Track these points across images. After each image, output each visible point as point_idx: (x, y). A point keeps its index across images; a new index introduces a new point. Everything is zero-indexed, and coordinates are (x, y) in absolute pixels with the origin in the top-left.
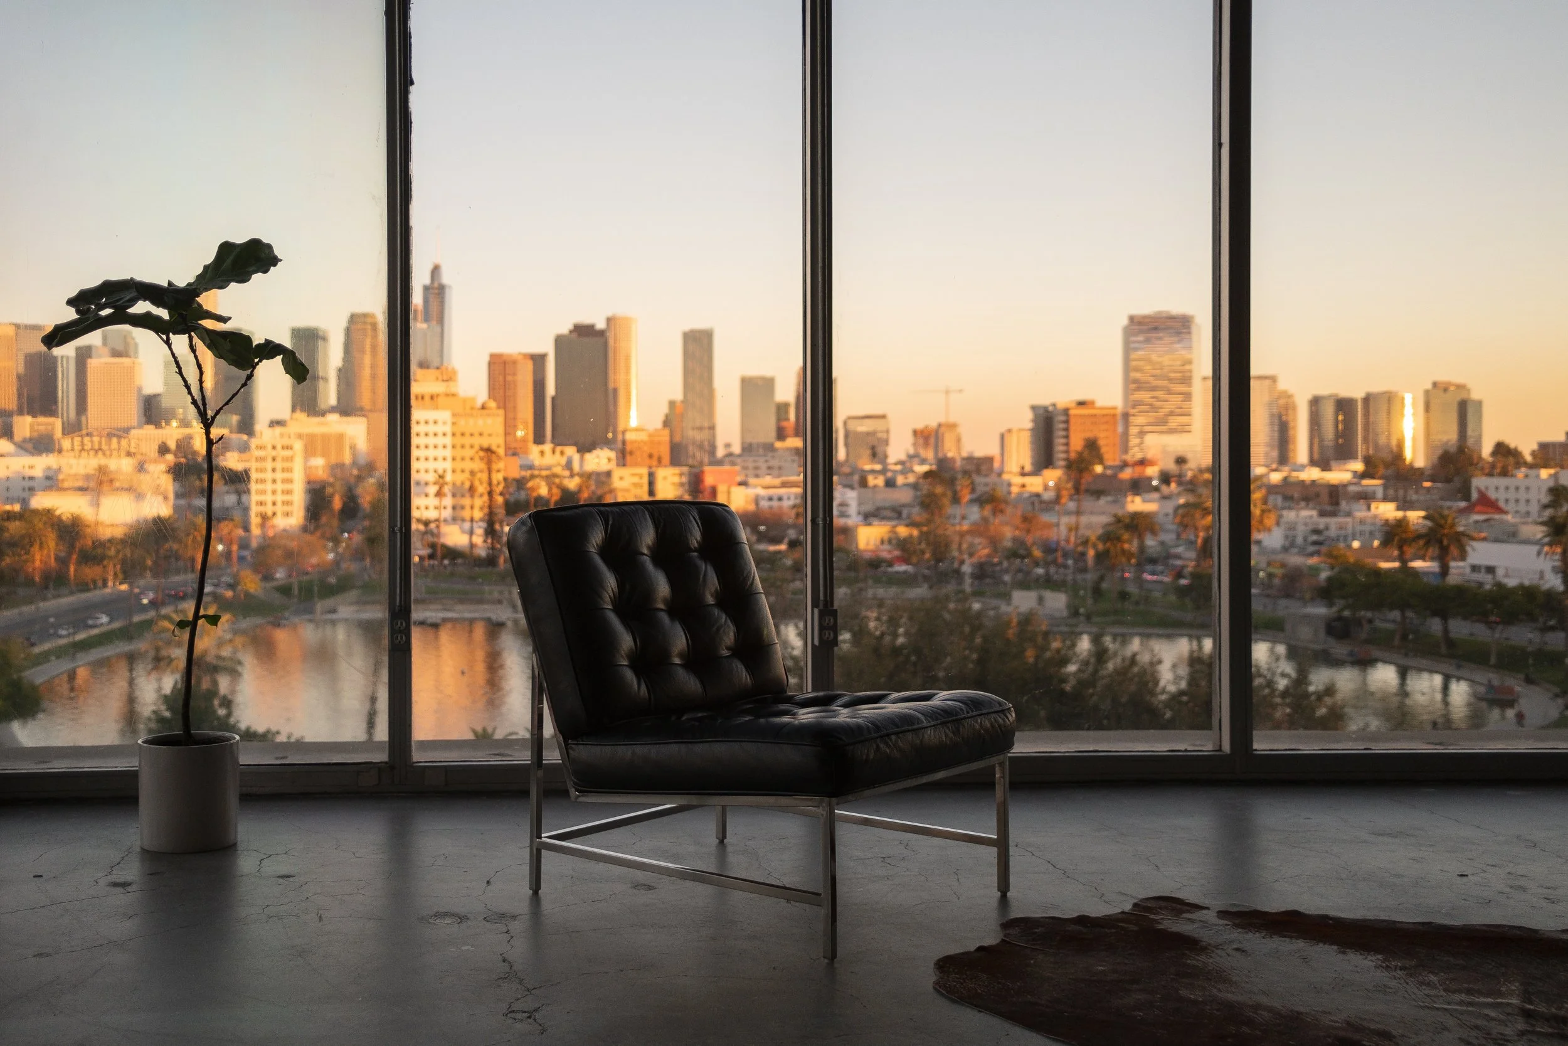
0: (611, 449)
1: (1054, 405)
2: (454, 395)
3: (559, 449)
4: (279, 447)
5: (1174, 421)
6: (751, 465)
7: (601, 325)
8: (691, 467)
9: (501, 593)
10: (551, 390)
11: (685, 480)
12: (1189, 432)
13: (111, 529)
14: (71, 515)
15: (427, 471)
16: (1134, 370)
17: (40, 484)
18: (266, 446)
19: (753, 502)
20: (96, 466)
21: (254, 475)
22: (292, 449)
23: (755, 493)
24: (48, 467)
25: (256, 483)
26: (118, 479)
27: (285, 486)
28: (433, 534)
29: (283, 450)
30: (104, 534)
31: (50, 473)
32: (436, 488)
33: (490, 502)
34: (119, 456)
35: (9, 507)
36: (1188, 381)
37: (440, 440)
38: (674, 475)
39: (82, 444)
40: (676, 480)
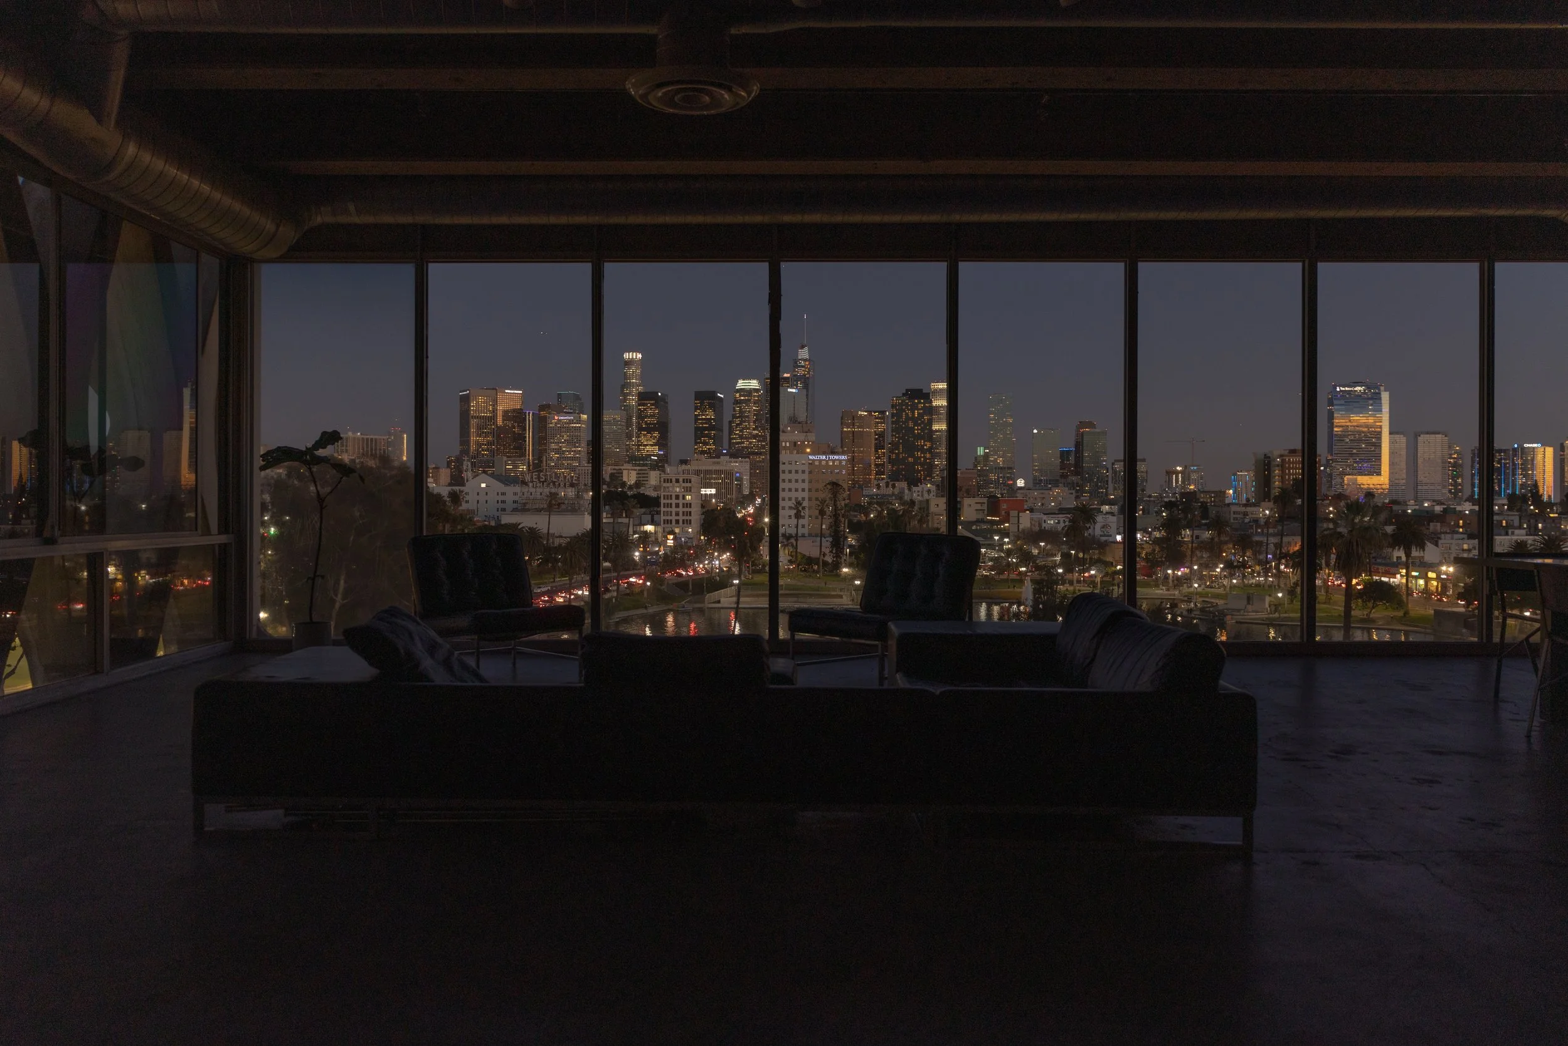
0: (932, 484)
1: (1270, 452)
4: (681, 480)
5: (1366, 465)
6: (1038, 496)
9: (842, 590)
11: (985, 507)
12: (1379, 474)
13: (558, 539)
14: (530, 528)
15: (790, 499)
16: (1337, 426)
17: (509, 506)
18: (671, 480)
19: (1037, 524)
20: (548, 493)
21: (663, 501)
22: (690, 482)
23: (1039, 518)
24: (515, 494)
25: (664, 507)
26: (564, 503)
27: (685, 510)
28: (792, 545)
29: (684, 482)
30: (553, 543)
31: (516, 498)
32: (795, 511)
33: (835, 522)
34: (565, 486)
35: (486, 523)
36: (1378, 435)
37: (800, 476)
38: (976, 503)
39: (539, 478)
40: (979, 507)
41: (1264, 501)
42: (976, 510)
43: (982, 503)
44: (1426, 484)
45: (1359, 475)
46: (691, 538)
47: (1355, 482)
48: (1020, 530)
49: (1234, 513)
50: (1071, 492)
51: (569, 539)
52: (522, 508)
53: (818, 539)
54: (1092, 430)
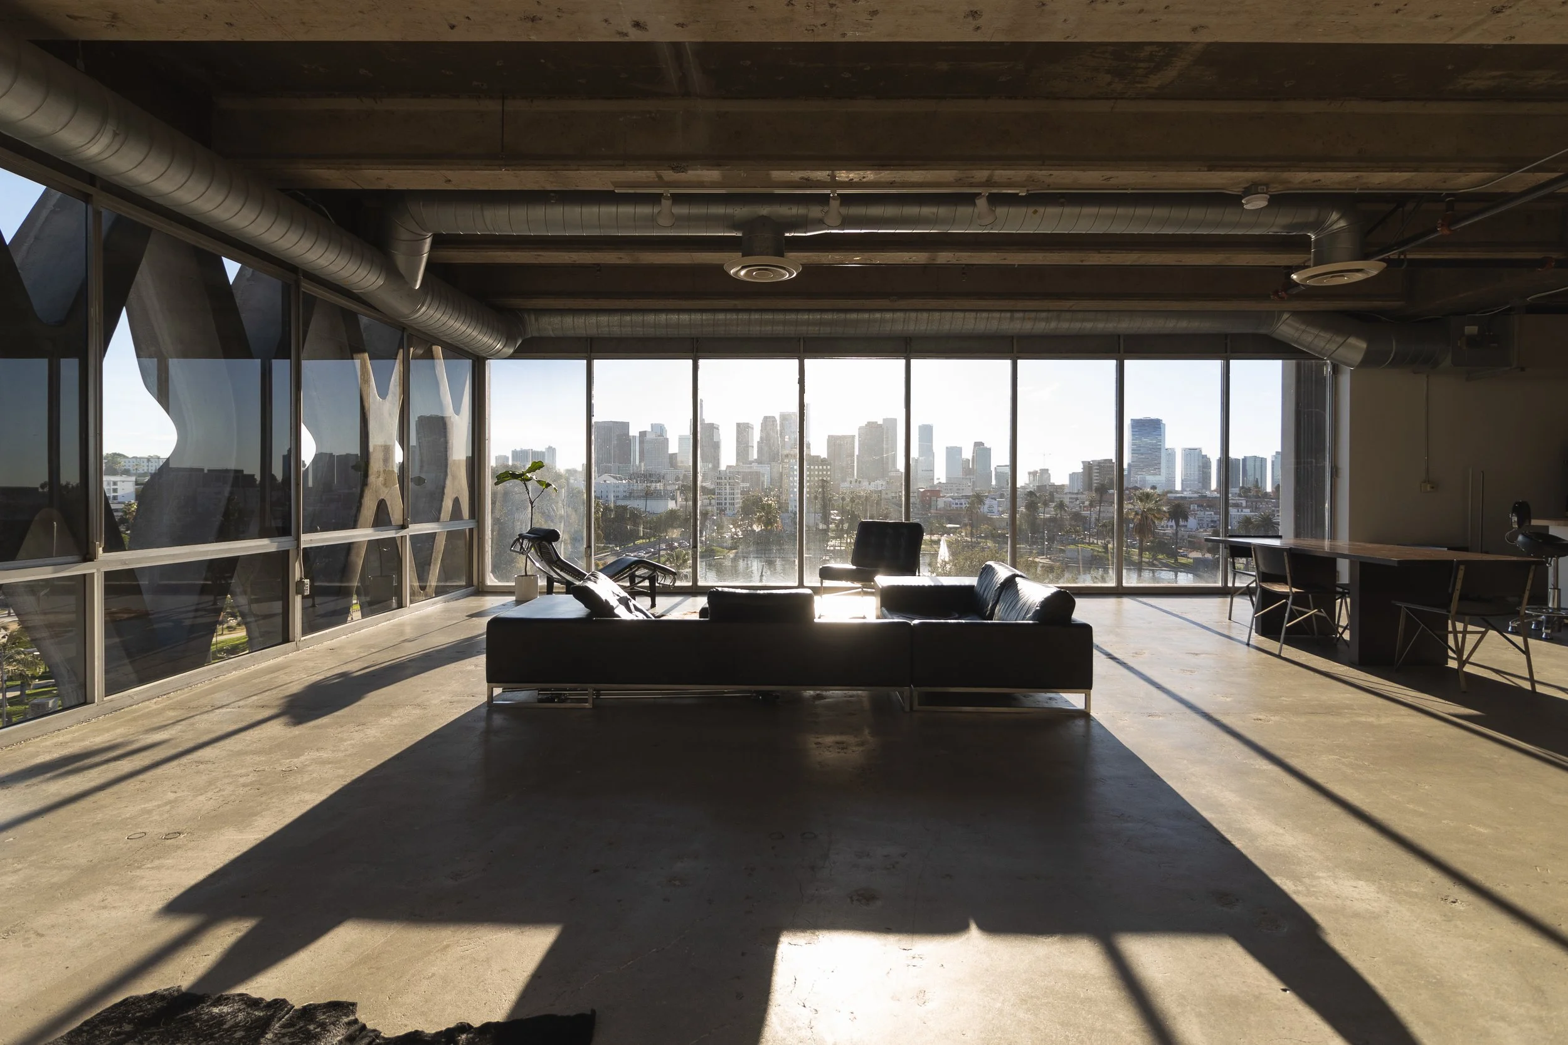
0: (883, 480)
1: (1091, 462)
5: (1152, 470)
10: (856, 452)
12: (1159, 474)
13: (651, 515)
14: (634, 509)
17: (622, 494)
19: (948, 505)
20: (645, 486)
21: (717, 491)
22: (734, 479)
23: (949, 501)
24: (625, 487)
25: (718, 495)
26: (655, 493)
27: (731, 496)
29: (730, 479)
30: (649, 517)
31: (625, 489)
34: (655, 482)
36: (1159, 450)
41: (1089, 491)
44: (1189, 480)
45: (1148, 475)
46: (735, 514)
47: (1146, 480)
48: (938, 509)
49: (1069, 499)
50: (970, 485)
51: (659, 515)
52: (630, 496)
53: (813, 514)
54: (982, 447)
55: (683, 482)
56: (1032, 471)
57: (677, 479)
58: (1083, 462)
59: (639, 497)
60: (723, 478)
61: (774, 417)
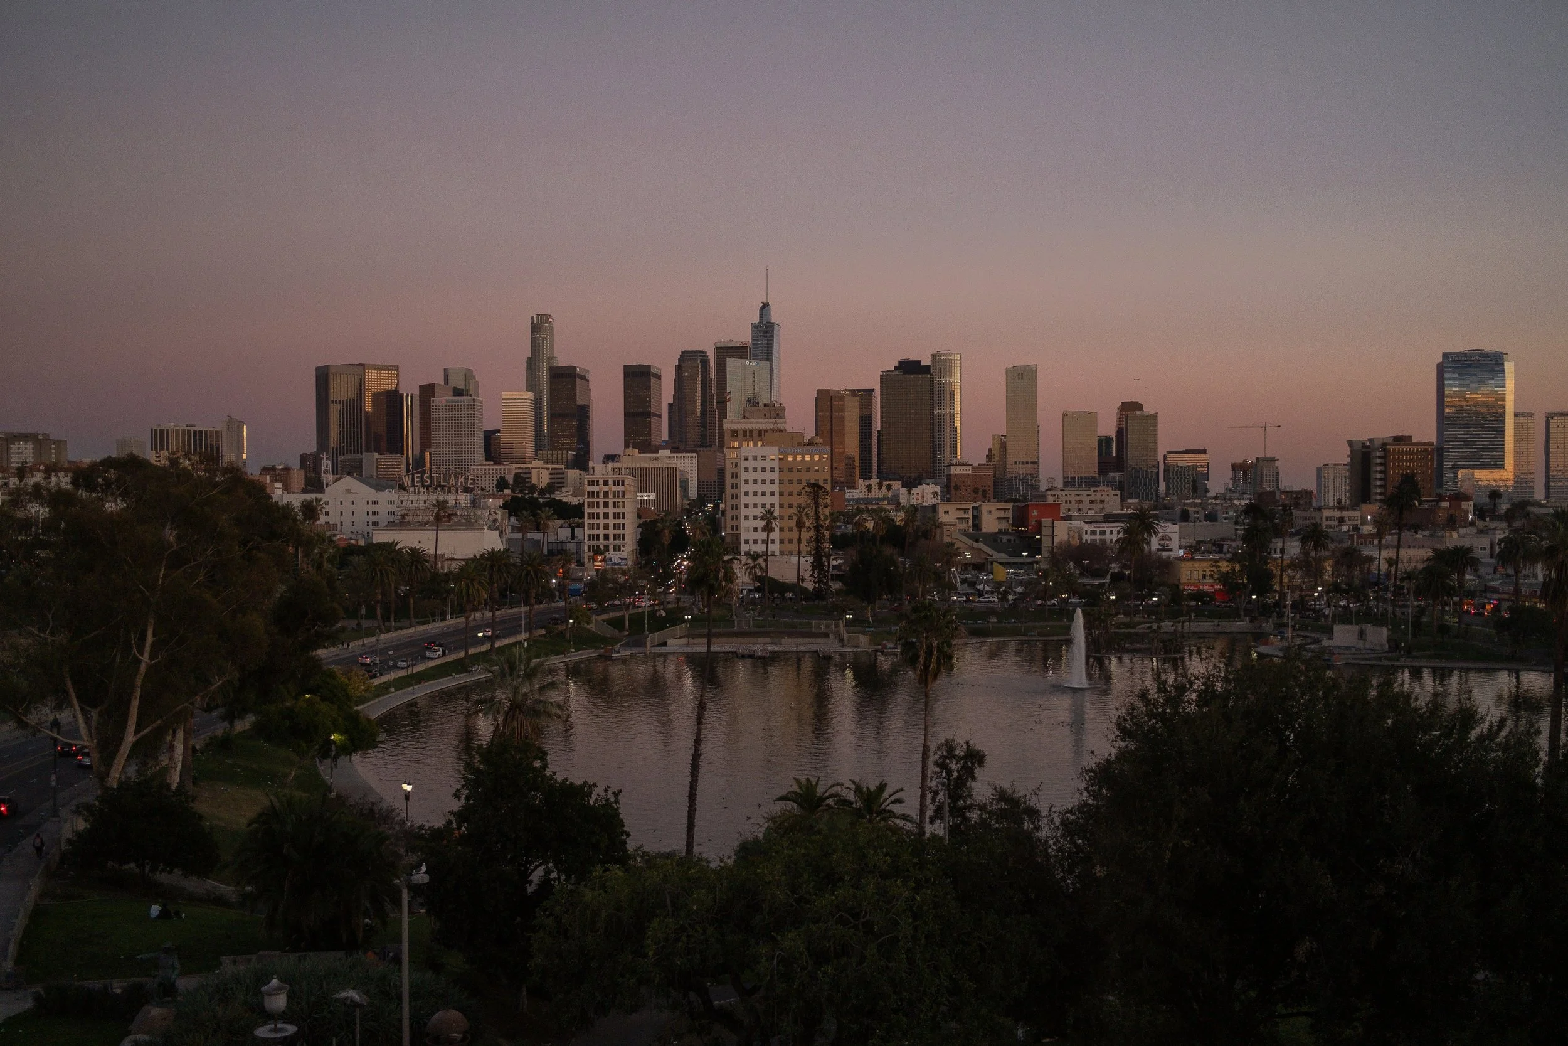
0: (936, 484)
1: (1371, 440)
2: (781, 431)
3: (885, 483)
4: (611, 482)
5: (1486, 456)
6: (1074, 499)
7: (926, 362)
8: (1015, 501)
9: (828, 626)
10: (877, 425)
11: (1009, 514)
12: (1502, 467)
13: (449, 562)
14: (411, 549)
15: (755, 506)
16: (1448, 406)
17: (383, 518)
18: (598, 482)
19: (1076, 535)
20: (435, 502)
21: (587, 510)
22: (623, 485)
23: (1078, 528)
24: (391, 503)
25: (589, 518)
26: (456, 515)
27: (617, 521)
28: (761, 568)
29: (614, 485)
30: (442, 567)
31: (392, 508)
32: (764, 523)
33: (817, 536)
34: (457, 491)
35: (353, 542)
36: (1501, 417)
37: (768, 476)
38: (998, 509)
39: (422, 481)
40: (1002, 514)
41: (1364, 502)
42: (998, 518)
43: (1005, 510)
44: (1560, 480)
45: (1477, 468)
46: (626, 559)
47: (1471, 478)
48: (1055, 544)
49: (1327, 519)
50: (1115, 493)
51: (463, 563)
52: (401, 522)
53: (794, 559)
54: (1138, 413)
55: (513, 491)
56: (1239, 461)
57: (502, 484)
58: (1350, 443)
59: (423, 525)
60: (601, 482)
61: (703, 353)
